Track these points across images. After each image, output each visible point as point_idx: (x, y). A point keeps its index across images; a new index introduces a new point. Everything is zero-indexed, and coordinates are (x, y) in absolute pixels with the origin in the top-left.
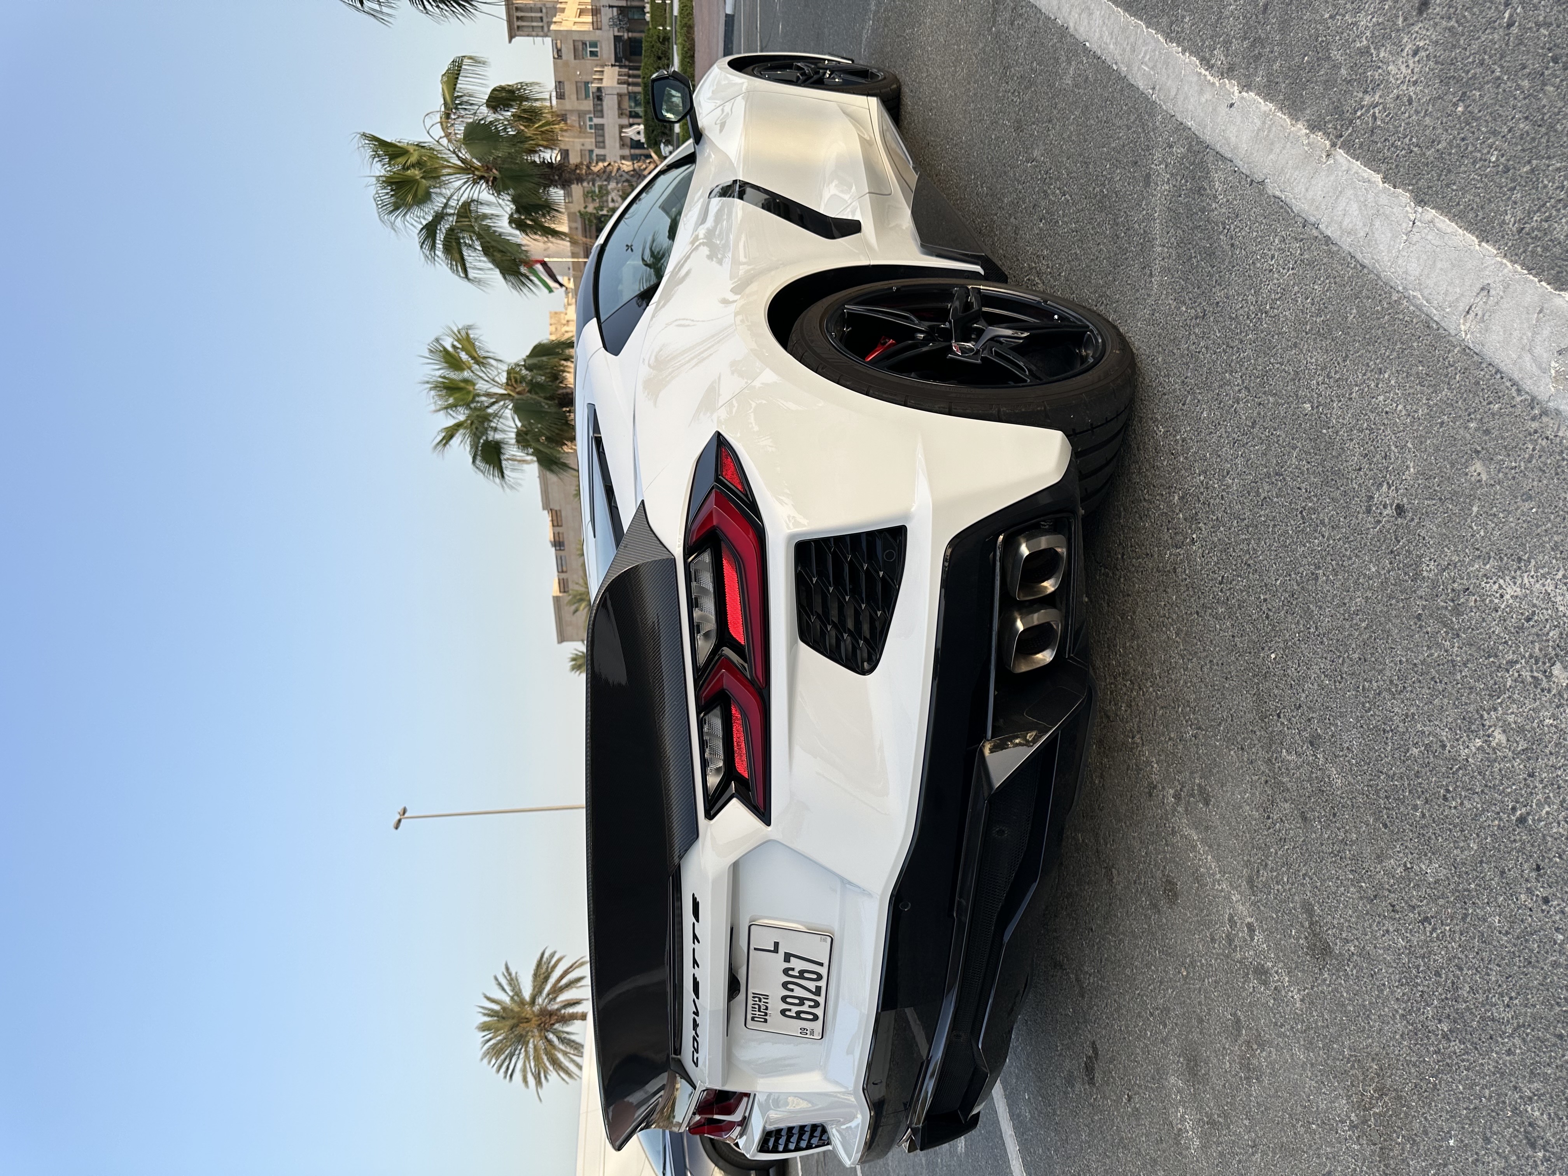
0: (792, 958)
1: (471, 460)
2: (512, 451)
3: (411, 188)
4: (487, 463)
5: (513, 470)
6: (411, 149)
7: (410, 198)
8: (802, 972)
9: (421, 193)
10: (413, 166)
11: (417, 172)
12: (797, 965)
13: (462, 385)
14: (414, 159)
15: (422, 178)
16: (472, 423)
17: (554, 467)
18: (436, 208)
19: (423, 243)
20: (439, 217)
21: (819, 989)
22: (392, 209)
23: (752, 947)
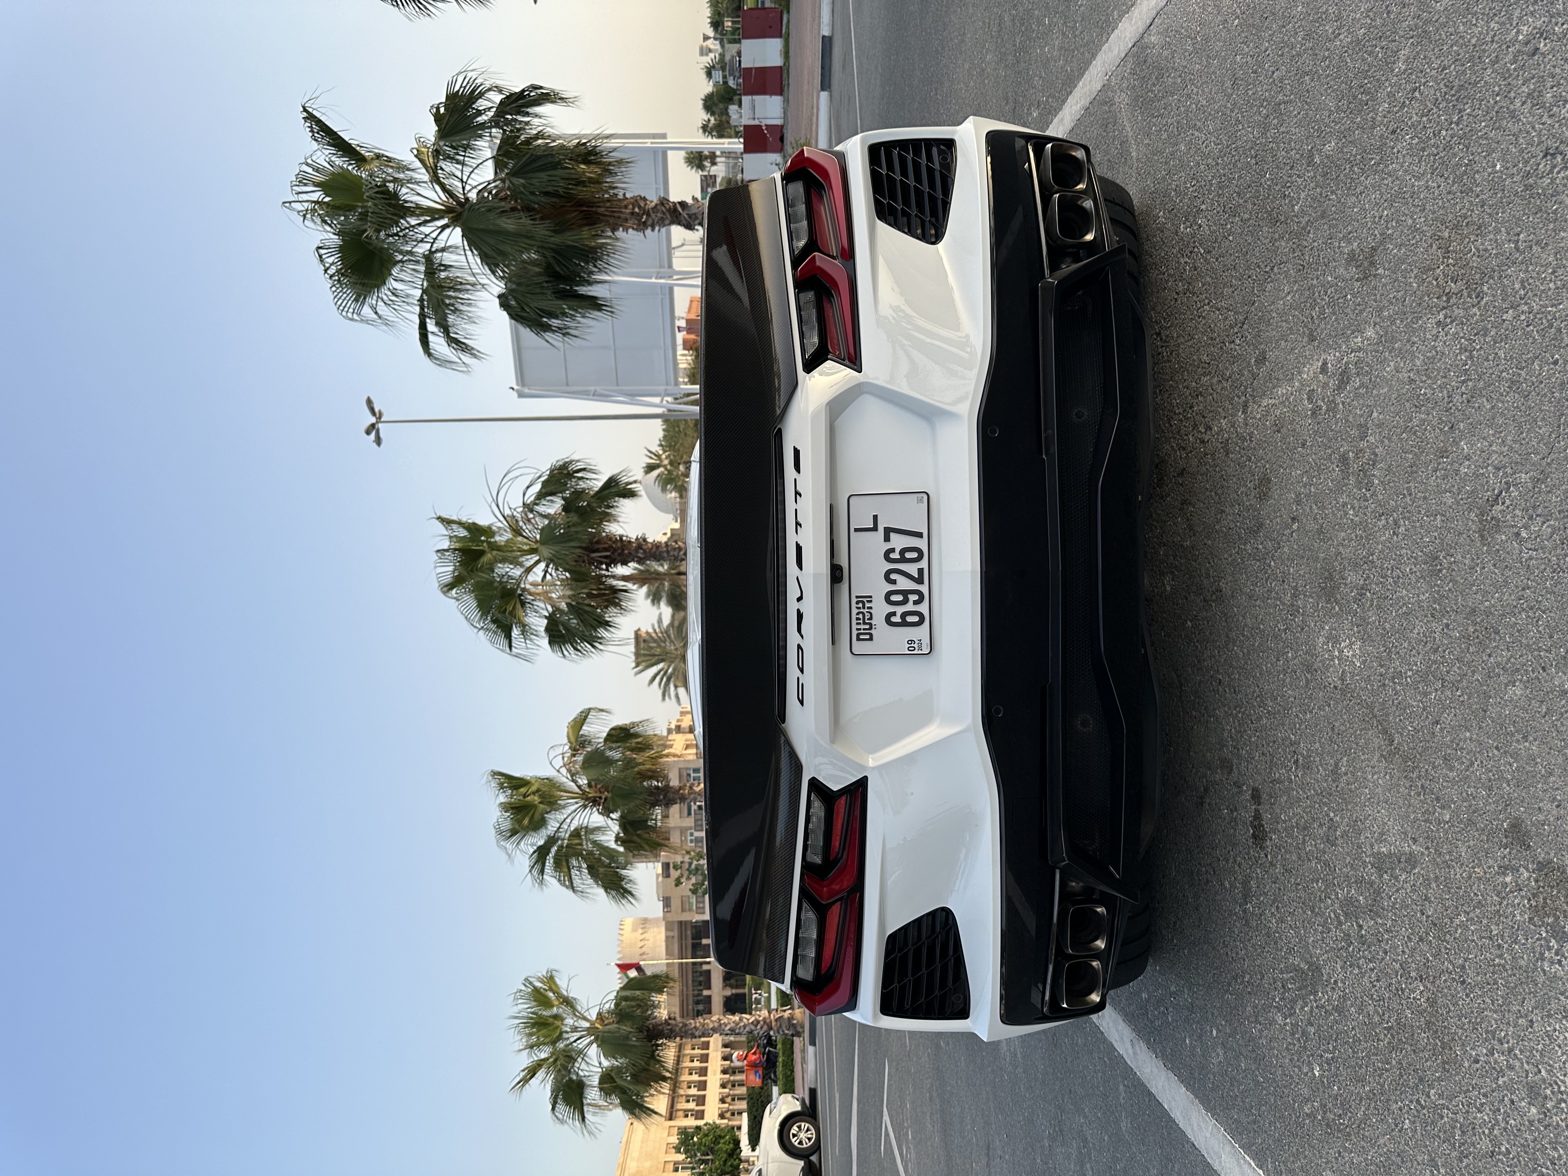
0: (892, 535)
1: (551, 1107)
2: (593, 1095)
3: (529, 812)
4: (567, 1105)
5: (594, 1114)
6: (533, 781)
7: (526, 822)
8: (903, 551)
9: (537, 817)
10: (534, 793)
11: (536, 798)
12: (899, 542)
13: (551, 1020)
14: (534, 788)
15: (540, 803)
16: (555, 1061)
17: (637, 1111)
18: (549, 833)
19: (533, 867)
20: (551, 841)
21: (921, 571)
22: (509, 835)
23: (852, 530)
